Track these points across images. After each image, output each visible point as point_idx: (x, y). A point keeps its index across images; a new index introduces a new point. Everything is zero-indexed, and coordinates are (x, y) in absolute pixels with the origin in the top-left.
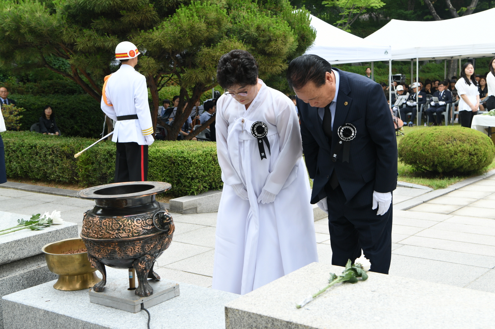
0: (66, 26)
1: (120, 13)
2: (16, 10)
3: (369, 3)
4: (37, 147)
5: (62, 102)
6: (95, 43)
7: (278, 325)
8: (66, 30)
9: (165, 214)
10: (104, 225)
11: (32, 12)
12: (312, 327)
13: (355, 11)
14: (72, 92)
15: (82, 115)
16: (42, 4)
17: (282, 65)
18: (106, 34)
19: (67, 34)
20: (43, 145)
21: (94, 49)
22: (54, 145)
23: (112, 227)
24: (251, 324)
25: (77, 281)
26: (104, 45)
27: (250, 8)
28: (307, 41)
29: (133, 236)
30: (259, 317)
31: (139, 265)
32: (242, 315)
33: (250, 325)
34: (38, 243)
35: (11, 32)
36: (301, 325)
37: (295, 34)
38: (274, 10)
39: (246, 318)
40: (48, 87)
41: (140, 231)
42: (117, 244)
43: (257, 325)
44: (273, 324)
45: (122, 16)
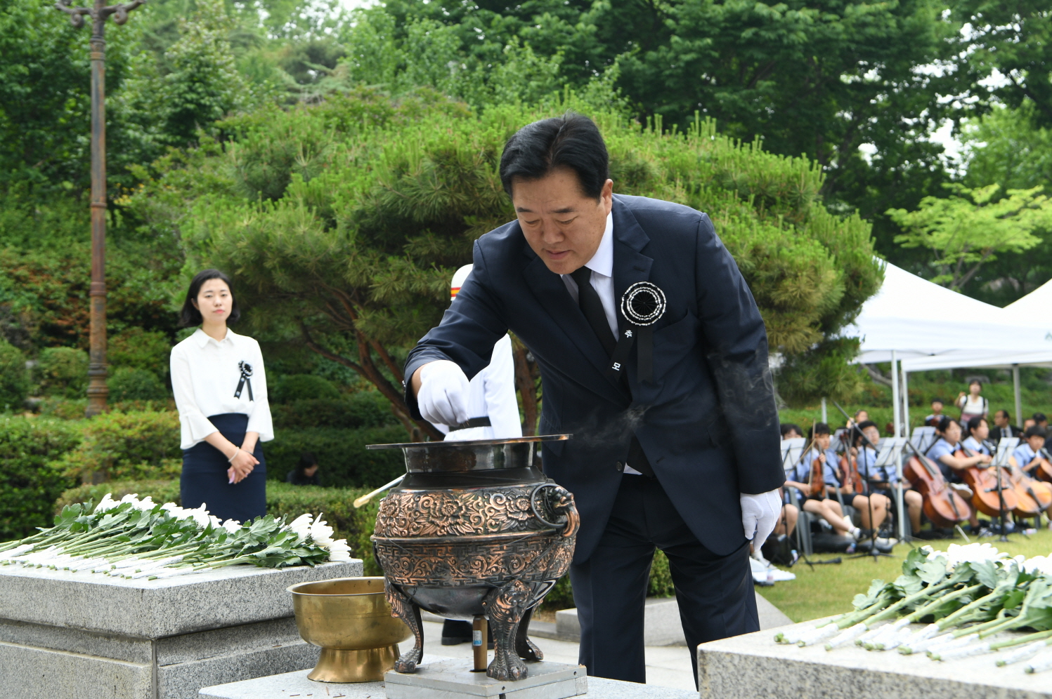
0: (355, 251)
1: (463, 220)
2: (259, 224)
3: (1002, 240)
4: (281, 505)
5: (334, 441)
6: (411, 285)
7: (829, 681)
8: (354, 260)
9: (557, 489)
10: (423, 507)
11: (291, 225)
12: (916, 677)
13: (971, 258)
14: (355, 423)
15: (373, 470)
16: (310, 210)
17: (809, 331)
18: (433, 264)
19: (355, 268)
20: (293, 501)
21: (408, 296)
22: (314, 500)
23: (440, 510)
24: (764, 686)
25: (359, 662)
26: (428, 289)
27: (738, 214)
28: (864, 286)
29: (487, 532)
30: (782, 666)
31: (499, 602)
32: (740, 667)
33: (760, 689)
34: (278, 591)
35: (247, 268)
36: (887, 674)
37: (837, 265)
38: (791, 218)
39: (750, 673)
40: (309, 413)
41: (503, 522)
42: (450, 548)
43: (777, 688)
44: (817, 679)
45: (468, 227)
